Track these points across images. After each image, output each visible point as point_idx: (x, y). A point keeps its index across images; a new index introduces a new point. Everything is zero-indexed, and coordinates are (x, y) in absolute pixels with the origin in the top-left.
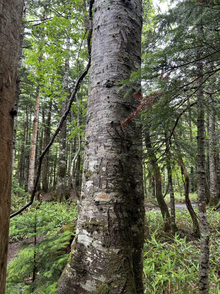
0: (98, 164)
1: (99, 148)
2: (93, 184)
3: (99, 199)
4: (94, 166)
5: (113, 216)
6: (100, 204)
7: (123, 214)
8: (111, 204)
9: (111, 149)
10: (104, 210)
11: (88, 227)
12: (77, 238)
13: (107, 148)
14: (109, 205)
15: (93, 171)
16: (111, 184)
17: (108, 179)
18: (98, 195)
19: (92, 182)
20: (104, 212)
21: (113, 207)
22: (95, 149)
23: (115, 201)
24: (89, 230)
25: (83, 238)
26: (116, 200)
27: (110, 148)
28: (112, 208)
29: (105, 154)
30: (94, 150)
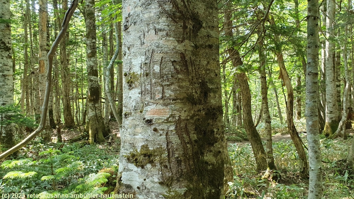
0: (147, 62)
1: (146, 34)
2: (141, 93)
3: (151, 115)
4: (140, 65)
5: (175, 139)
6: (153, 124)
7: (189, 137)
8: (170, 122)
9: (167, 34)
10: (161, 132)
11: (136, 160)
12: (121, 178)
13: (160, 33)
14: (169, 124)
15: (139, 73)
16: (170, 91)
17: (164, 84)
18: (149, 109)
19: (140, 91)
20: (161, 135)
21: (174, 127)
22: (140, 36)
23: (177, 118)
24: (138, 164)
25: (129, 176)
26: (178, 116)
27: (164, 33)
28: (172, 128)
29: (157, 43)
30: (139, 39)
